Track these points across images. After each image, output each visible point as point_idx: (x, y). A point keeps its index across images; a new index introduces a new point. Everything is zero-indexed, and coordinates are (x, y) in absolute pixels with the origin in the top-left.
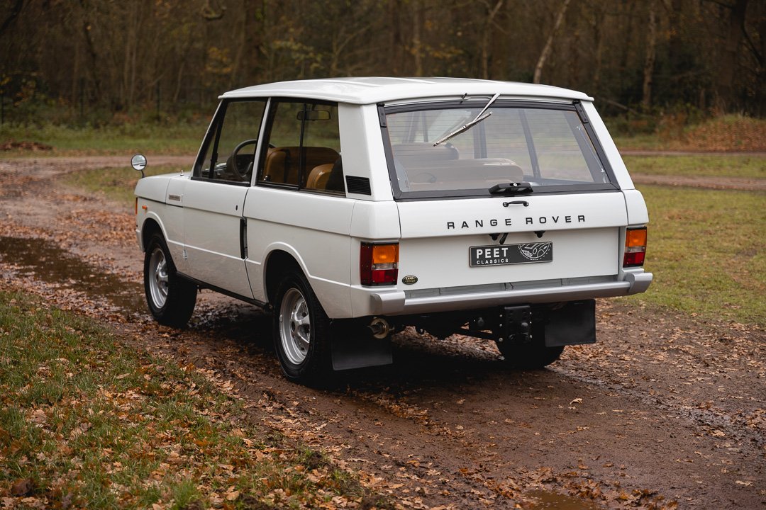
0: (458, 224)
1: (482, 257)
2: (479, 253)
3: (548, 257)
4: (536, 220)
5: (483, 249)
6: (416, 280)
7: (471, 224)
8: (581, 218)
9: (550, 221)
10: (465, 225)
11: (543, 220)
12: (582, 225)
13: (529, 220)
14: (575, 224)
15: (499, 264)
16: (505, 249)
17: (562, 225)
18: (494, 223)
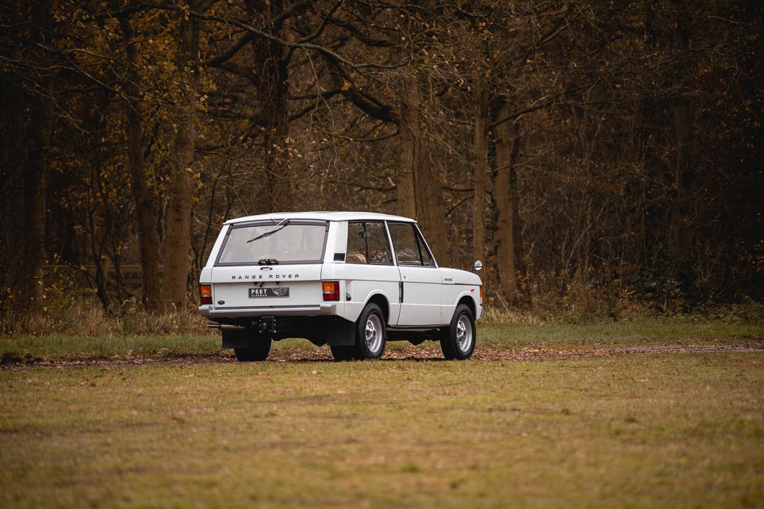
0: (237, 277)
1: (254, 293)
2: (253, 291)
3: (286, 294)
4: (274, 276)
5: (255, 289)
6: (224, 302)
7: (243, 277)
8: (297, 276)
9: (281, 276)
10: (240, 278)
11: (277, 276)
12: (297, 279)
13: (271, 276)
14: (293, 279)
15: (262, 297)
16: (265, 290)
17: (287, 279)
18: (254, 277)
